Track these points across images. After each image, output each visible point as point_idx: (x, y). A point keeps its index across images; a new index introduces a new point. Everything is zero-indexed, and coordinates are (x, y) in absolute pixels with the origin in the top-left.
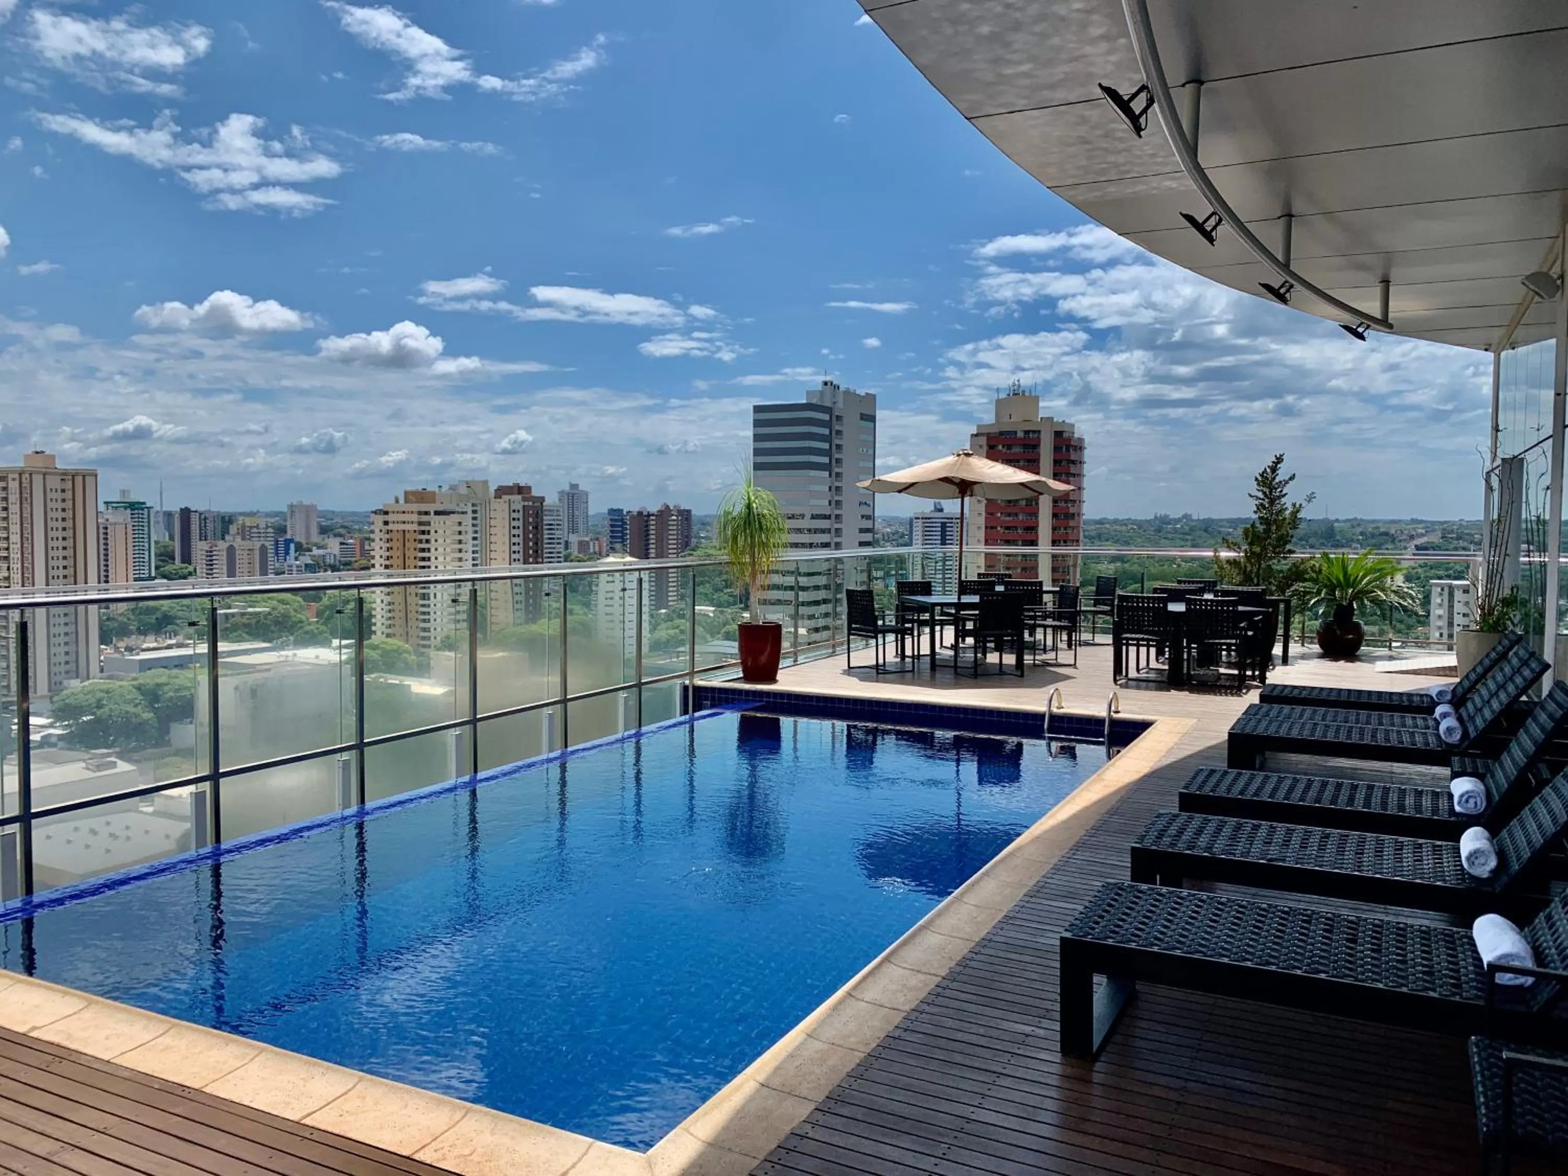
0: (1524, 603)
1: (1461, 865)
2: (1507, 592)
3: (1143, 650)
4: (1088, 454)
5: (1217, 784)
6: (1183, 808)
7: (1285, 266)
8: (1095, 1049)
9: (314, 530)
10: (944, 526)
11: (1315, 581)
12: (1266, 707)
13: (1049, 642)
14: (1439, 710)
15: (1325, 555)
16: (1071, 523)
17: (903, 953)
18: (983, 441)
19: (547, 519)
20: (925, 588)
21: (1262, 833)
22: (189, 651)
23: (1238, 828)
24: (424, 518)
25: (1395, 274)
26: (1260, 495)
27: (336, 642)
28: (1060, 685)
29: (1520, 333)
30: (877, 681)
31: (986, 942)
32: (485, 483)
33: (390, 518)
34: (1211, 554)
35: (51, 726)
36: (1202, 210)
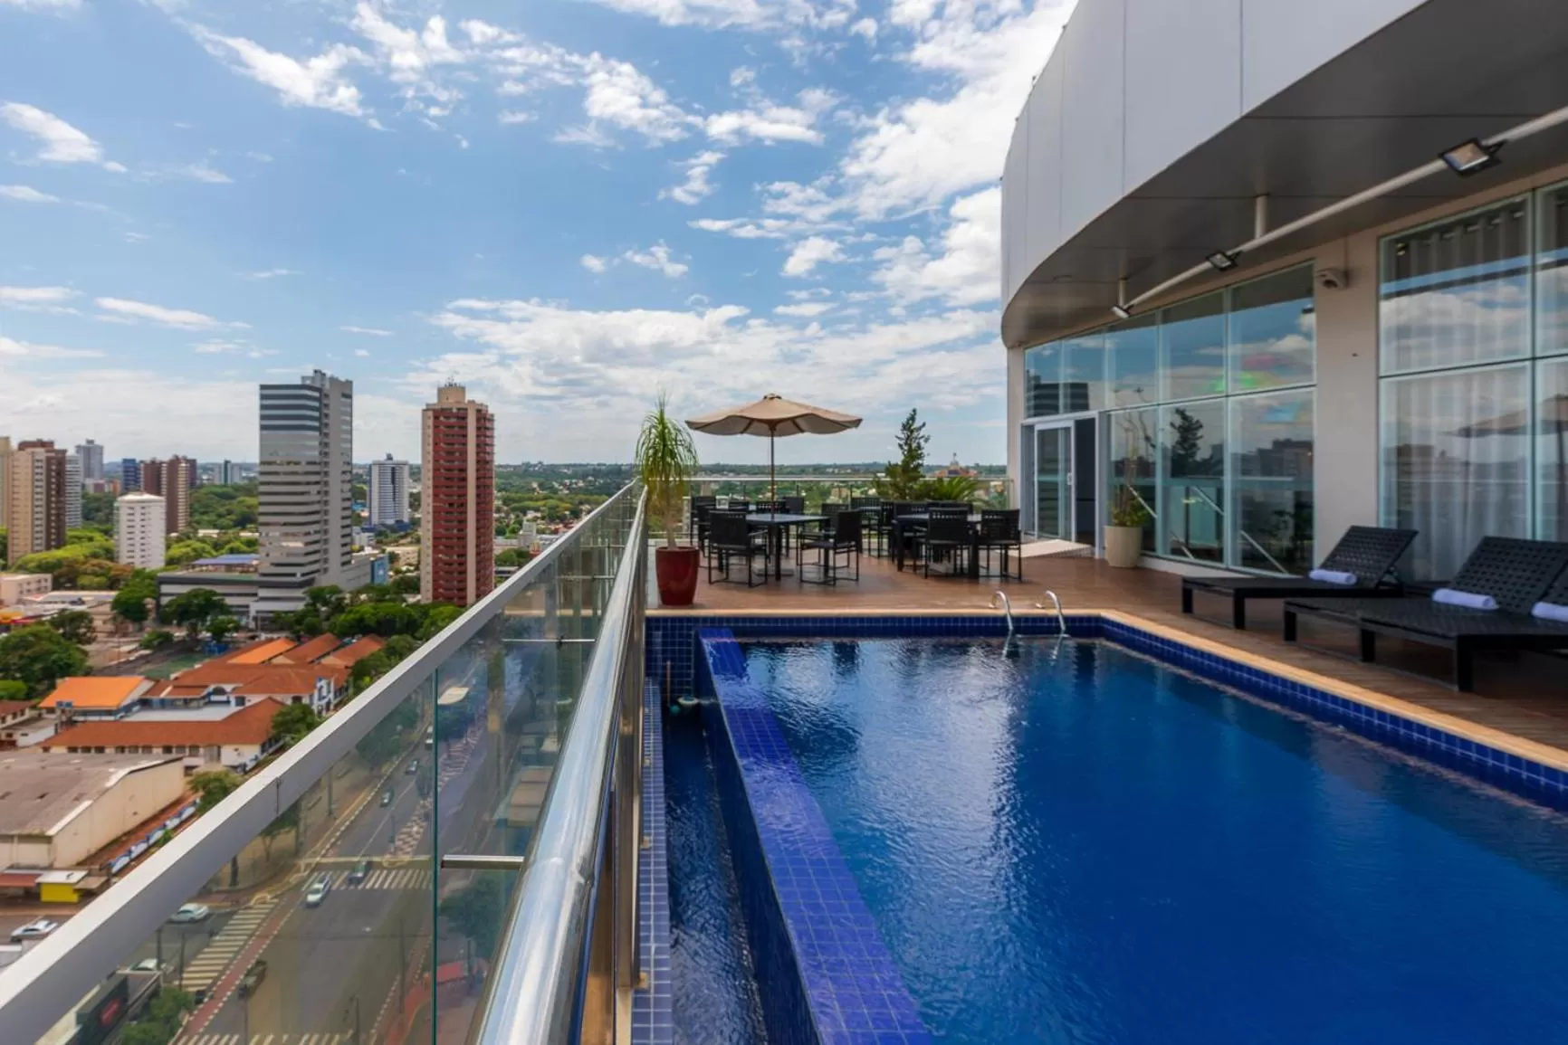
10: (393, 469)
16: (488, 467)
18: (430, 414)
19: (68, 467)
32: (9, 439)
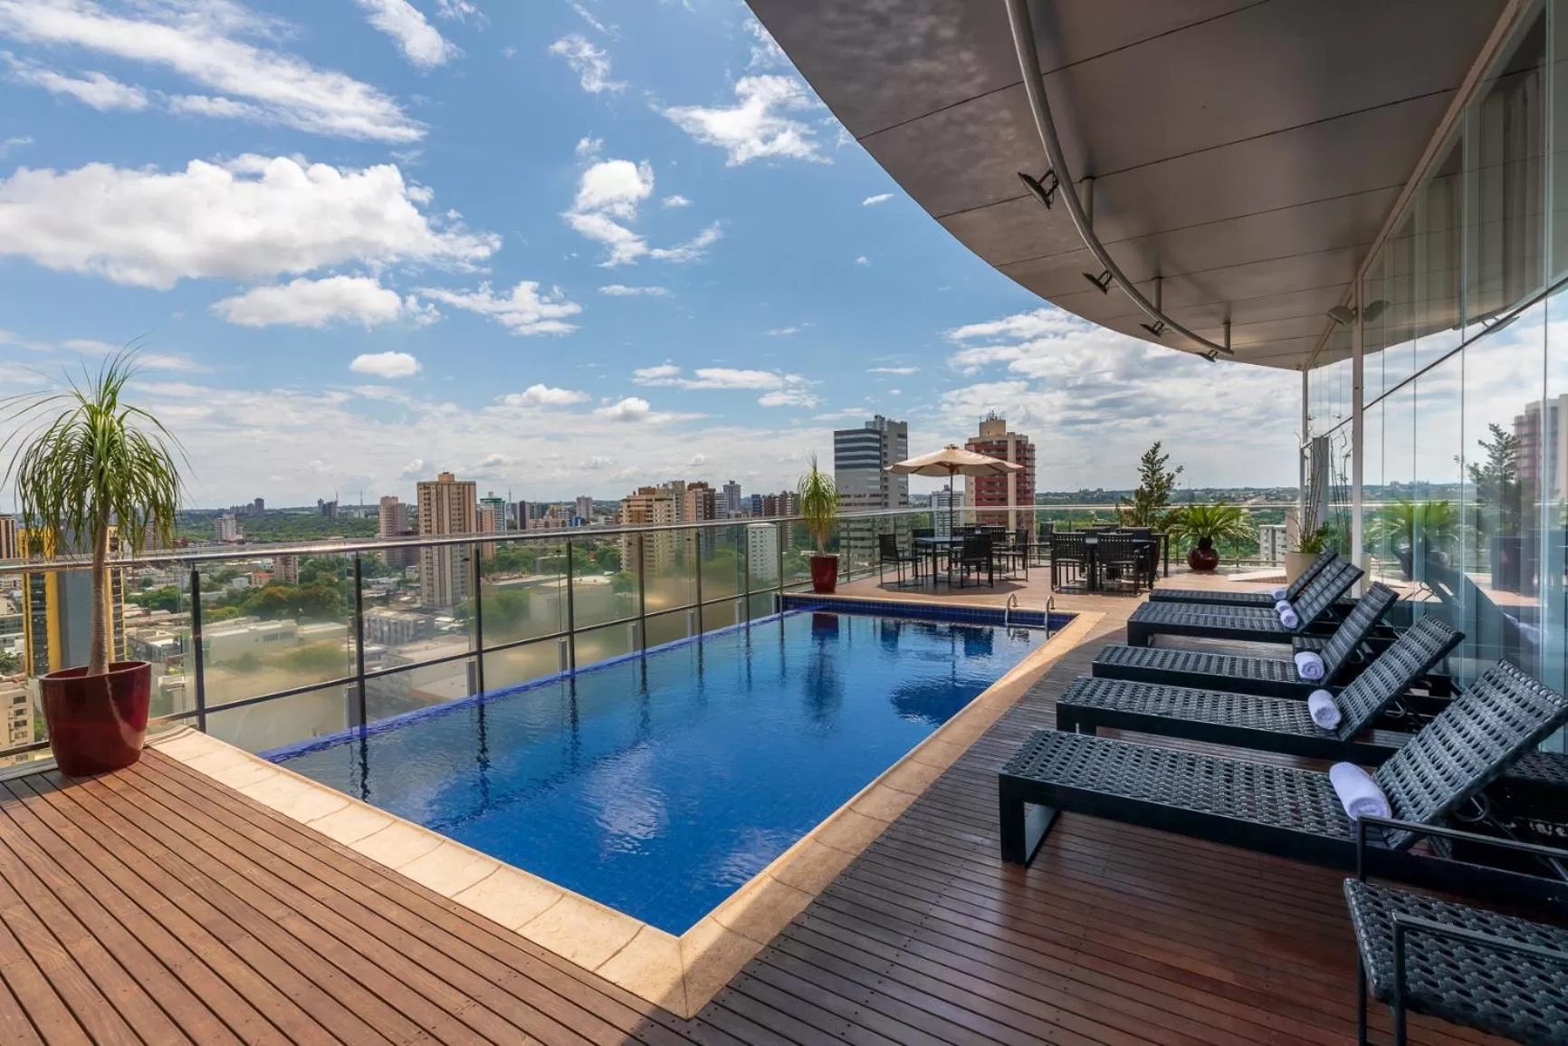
0: (1333, 533)
1: (1311, 719)
2: (1320, 526)
3: (1071, 568)
4: (1037, 454)
5: (1119, 658)
6: (1095, 674)
7: (1158, 311)
8: (1027, 859)
9: (591, 512)
10: (950, 499)
11: (1185, 523)
12: (1154, 604)
13: (1011, 565)
14: (1279, 605)
15: (1191, 507)
16: (1028, 496)
17: (892, 777)
18: (973, 445)
19: (717, 502)
20: (931, 533)
21: (1154, 693)
22: (524, 580)
23: (1136, 689)
24: (649, 503)
25: (1235, 317)
26: (1145, 469)
27: (606, 573)
28: (1016, 593)
29: (1321, 355)
30: (900, 591)
31: (952, 769)
32: (683, 482)
33: (631, 503)
34: (1113, 508)
35: (453, 622)
36: (1098, 269)
